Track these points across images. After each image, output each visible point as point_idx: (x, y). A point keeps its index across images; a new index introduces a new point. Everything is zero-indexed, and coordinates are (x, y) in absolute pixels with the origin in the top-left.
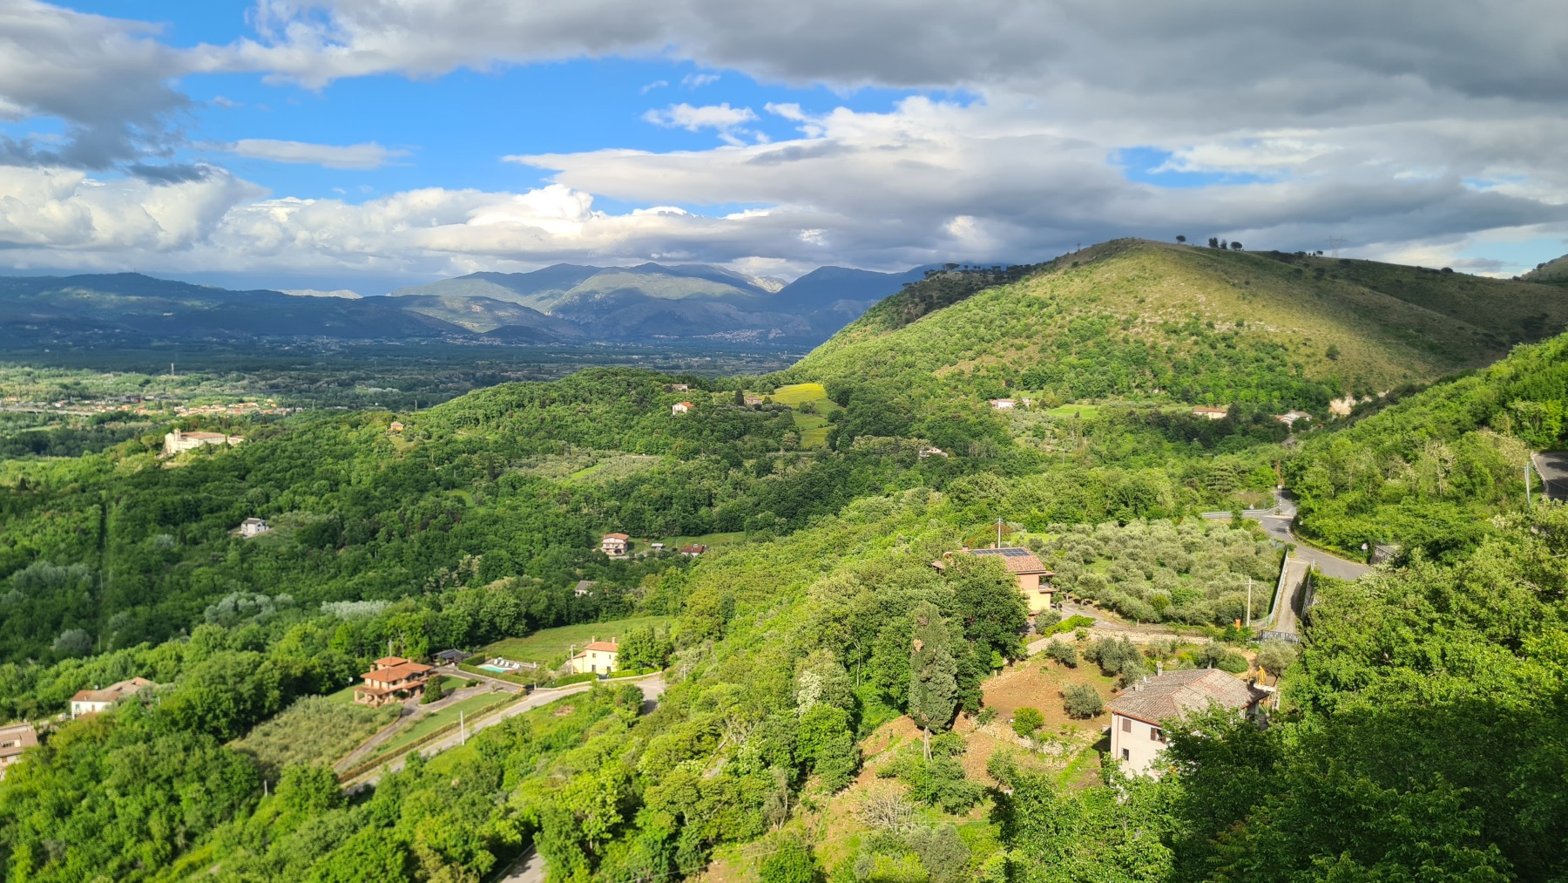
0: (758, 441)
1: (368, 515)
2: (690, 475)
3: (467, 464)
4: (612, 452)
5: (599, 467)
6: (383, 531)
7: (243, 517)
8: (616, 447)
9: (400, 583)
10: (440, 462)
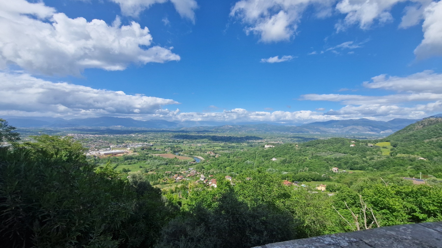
0: (371, 153)
1: (291, 159)
2: (353, 158)
3: (308, 153)
4: (336, 153)
5: (333, 155)
6: (292, 162)
7: (273, 158)
8: (337, 152)
9: (294, 170)
10: (303, 152)
